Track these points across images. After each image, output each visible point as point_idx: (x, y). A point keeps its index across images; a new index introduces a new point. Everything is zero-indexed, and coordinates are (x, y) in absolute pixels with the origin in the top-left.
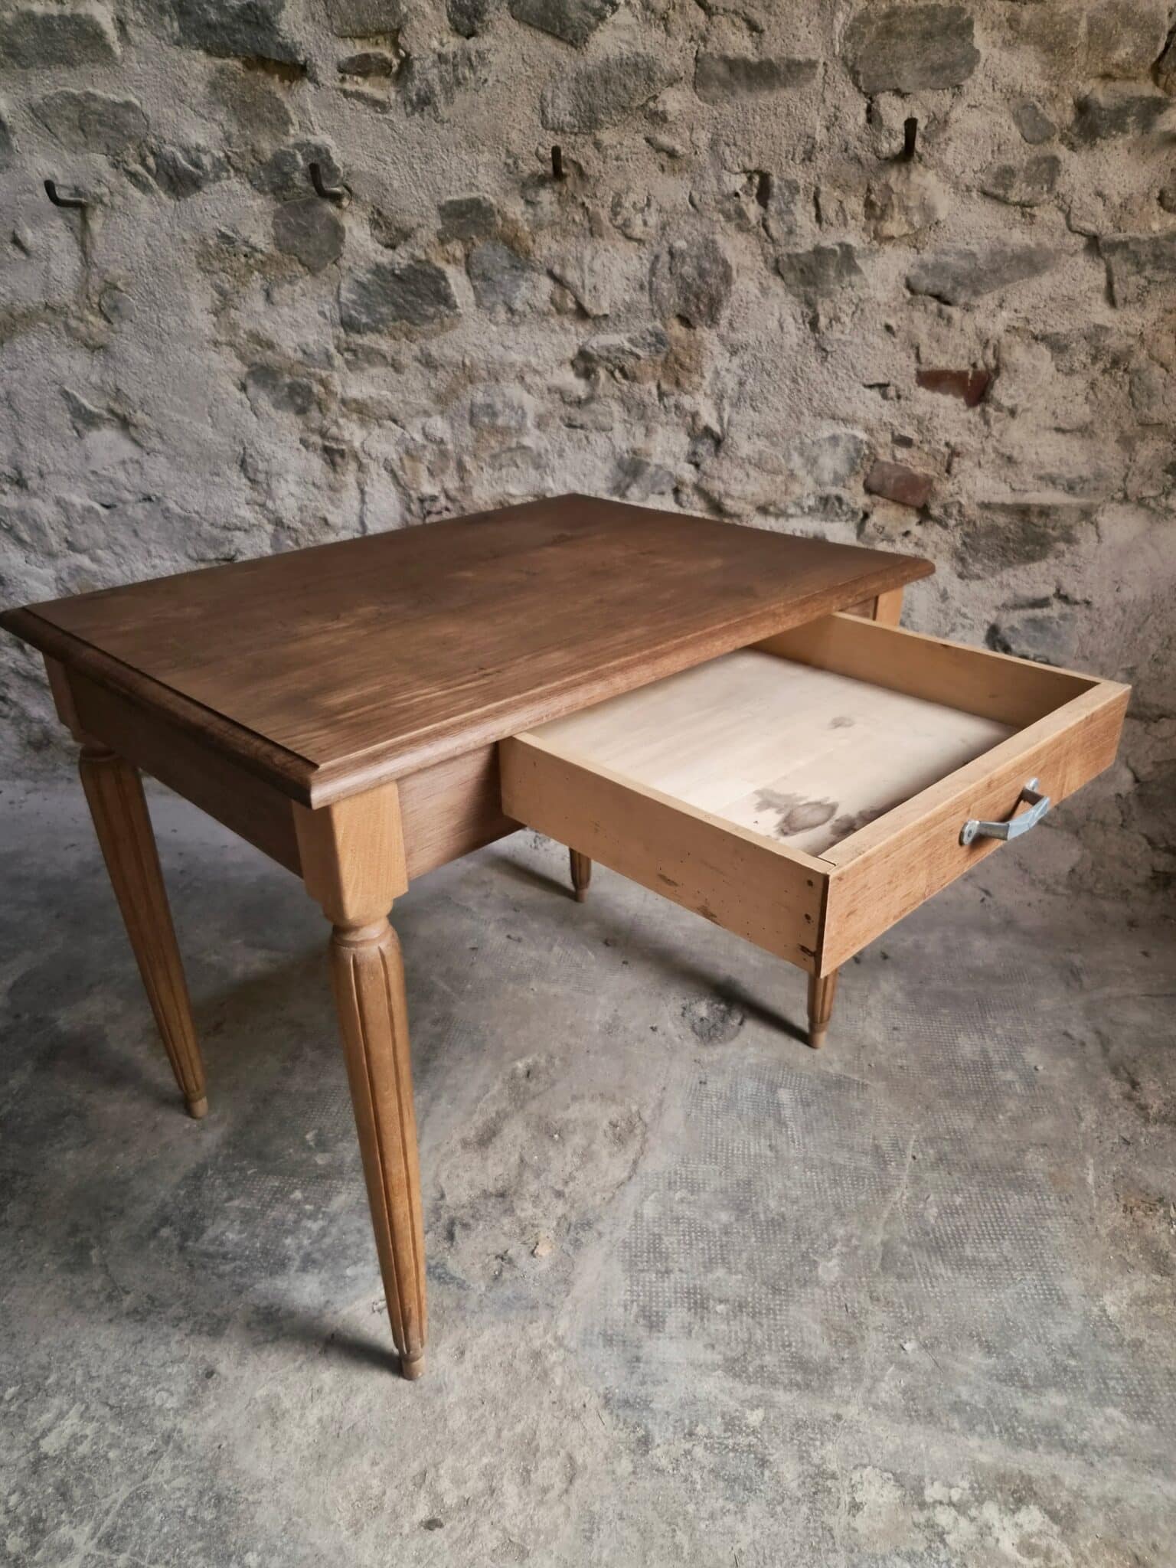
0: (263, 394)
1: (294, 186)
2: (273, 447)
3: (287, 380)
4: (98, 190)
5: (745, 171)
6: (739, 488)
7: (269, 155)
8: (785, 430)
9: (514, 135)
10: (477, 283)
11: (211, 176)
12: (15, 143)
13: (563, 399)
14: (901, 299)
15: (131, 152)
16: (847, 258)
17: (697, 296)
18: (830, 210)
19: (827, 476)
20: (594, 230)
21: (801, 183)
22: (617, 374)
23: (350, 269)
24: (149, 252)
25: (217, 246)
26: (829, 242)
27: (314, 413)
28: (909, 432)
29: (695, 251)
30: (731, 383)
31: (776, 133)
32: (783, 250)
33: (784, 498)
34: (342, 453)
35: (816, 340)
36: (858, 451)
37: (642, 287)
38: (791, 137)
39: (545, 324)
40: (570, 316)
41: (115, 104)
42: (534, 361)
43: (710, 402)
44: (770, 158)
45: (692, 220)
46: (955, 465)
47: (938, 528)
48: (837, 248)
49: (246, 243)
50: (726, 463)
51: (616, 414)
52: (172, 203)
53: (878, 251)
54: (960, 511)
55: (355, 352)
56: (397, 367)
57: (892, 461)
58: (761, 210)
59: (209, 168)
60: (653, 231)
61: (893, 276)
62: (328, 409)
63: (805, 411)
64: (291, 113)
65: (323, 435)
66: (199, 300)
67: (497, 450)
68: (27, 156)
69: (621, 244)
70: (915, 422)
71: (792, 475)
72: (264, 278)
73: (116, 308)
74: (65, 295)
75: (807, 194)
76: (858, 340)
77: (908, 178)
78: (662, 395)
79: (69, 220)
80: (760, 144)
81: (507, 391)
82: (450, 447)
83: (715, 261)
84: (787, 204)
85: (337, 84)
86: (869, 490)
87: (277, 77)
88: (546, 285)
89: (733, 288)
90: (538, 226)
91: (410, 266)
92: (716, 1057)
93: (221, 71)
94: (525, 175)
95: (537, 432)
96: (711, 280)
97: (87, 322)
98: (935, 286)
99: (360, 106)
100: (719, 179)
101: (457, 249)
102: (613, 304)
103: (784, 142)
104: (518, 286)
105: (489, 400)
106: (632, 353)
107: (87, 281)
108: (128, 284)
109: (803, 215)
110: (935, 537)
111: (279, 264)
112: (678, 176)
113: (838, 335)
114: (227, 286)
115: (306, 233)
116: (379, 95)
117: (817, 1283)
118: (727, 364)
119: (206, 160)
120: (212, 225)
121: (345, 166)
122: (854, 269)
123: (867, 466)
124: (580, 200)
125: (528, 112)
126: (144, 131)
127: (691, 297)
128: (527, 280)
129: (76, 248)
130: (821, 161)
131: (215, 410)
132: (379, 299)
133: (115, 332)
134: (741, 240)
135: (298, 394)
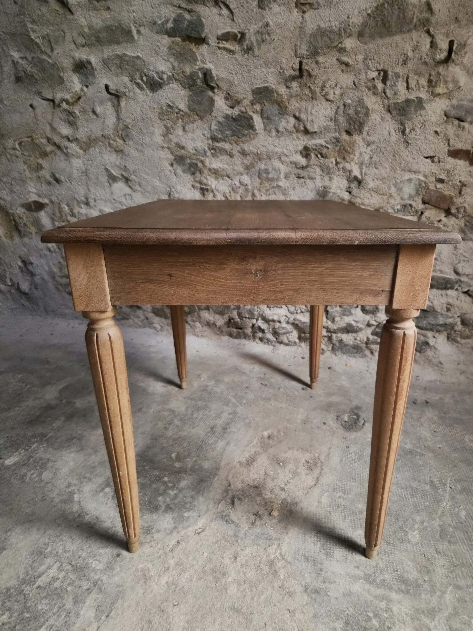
0: (179, 167)
1: (197, 85)
2: (182, 188)
3: (189, 161)
4: (124, 90)
5: (377, 70)
6: (368, 201)
7: (188, 73)
8: (389, 177)
9: (283, 60)
10: (265, 121)
11: (166, 83)
12: (96, 74)
13: (296, 167)
14: (442, 120)
15: (137, 77)
16: (420, 103)
17: (354, 122)
18: (413, 84)
19: (406, 196)
20: (313, 98)
21: (401, 73)
22: (319, 156)
23: (216, 117)
24: (141, 113)
25: (166, 109)
26: (412, 97)
27: (198, 175)
28: (443, 177)
29: (354, 104)
30: (366, 158)
31: (391, 54)
32: (391, 102)
33: (387, 205)
34: (207, 190)
35: (404, 139)
36: (420, 185)
37: (331, 120)
38: (397, 55)
39: (291, 136)
40: (301, 133)
41: (133, 57)
42: (285, 151)
43: (357, 166)
44: (388, 64)
45: (354, 91)
46: (463, 190)
47: (454, 218)
48: (416, 99)
49: (177, 108)
50: (363, 191)
51: (317, 172)
52: (151, 94)
53: (433, 100)
54: (464, 211)
55: (215, 149)
56: (231, 155)
57: (435, 189)
58: (384, 86)
59: (166, 80)
60: (337, 97)
61: (439, 111)
62: (203, 173)
63: (398, 168)
64: (198, 56)
65: (201, 183)
66: (158, 130)
67: (268, 188)
68: (100, 78)
69: (324, 103)
70: (446, 172)
71: (391, 196)
72: (183, 122)
73: (127, 136)
74: (109, 132)
75: (403, 78)
76: (422, 138)
77: (448, 69)
78: (337, 163)
79: (113, 102)
80: (385, 59)
81: (274, 164)
82: (250, 187)
83: (363, 107)
84: (395, 82)
85: (217, 45)
86: (424, 202)
87: (194, 44)
88: (292, 120)
89: (370, 118)
90: (291, 96)
91: (239, 114)
92: (353, 437)
93: (173, 42)
94: (287, 76)
95: (285, 180)
96: (360, 115)
97: (117, 141)
98: (457, 114)
99: (224, 52)
100: (366, 74)
101: (258, 107)
102: (319, 127)
103: (395, 57)
104: (281, 121)
105: (266, 167)
106: (326, 147)
107: (118, 125)
108: (132, 126)
109: (401, 86)
110: (452, 222)
111: (189, 116)
112: (349, 74)
113: (413, 136)
114: (169, 125)
115: (200, 103)
116: (232, 48)
117: (409, 542)
118: (365, 150)
119: (165, 77)
120: (164, 101)
121: (217, 76)
122: (423, 108)
123: (424, 191)
124: (308, 85)
125: (290, 51)
126: (143, 67)
127: (352, 123)
128: (285, 119)
129: (115, 113)
130: (410, 65)
131: (160, 174)
132: (226, 128)
133: (126, 145)
134: (374, 99)
135: (192, 167)
